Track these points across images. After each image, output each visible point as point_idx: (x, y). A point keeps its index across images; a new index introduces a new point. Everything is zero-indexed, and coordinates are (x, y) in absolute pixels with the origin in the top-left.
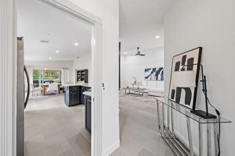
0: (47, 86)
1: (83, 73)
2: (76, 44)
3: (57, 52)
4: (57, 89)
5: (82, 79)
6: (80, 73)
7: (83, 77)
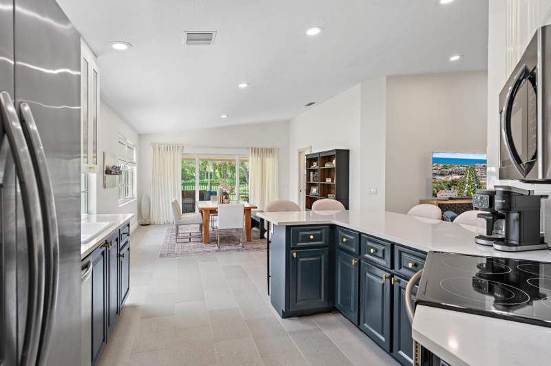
0: (214, 211)
1: (328, 165)
2: (313, 32)
3: (243, 86)
4: (241, 224)
5: (325, 192)
6: (315, 166)
7: (328, 181)
